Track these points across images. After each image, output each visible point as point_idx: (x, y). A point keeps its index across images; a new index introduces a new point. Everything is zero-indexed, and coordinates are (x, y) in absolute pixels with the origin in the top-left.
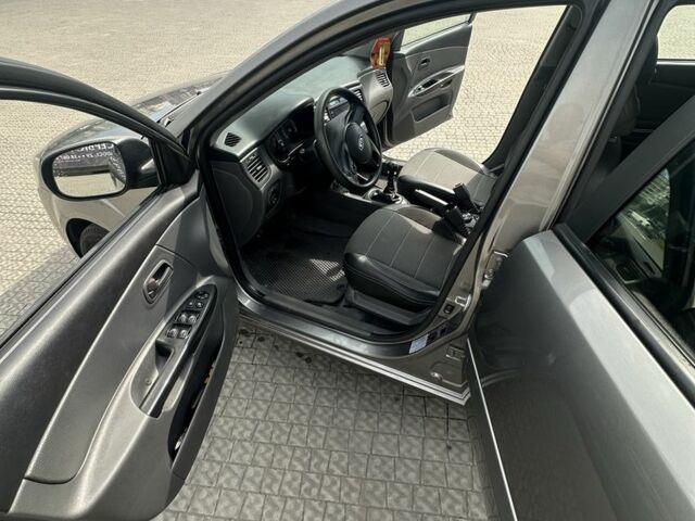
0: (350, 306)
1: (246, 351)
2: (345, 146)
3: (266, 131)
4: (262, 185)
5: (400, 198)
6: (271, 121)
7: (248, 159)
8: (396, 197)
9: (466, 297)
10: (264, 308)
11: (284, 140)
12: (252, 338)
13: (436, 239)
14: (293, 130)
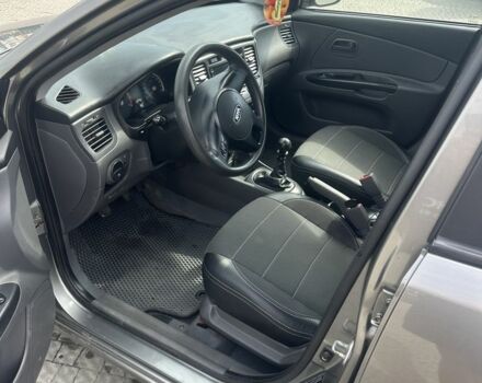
0: (205, 325)
1: (66, 369)
2: (216, 118)
3: (115, 88)
4: (101, 157)
5: (292, 185)
6: (122, 76)
7: (84, 122)
8: (287, 182)
9: (348, 343)
10: (90, 316)
11: (145, 101)
12: (77, 352)
13: (330, 245)
14: (159, 88)
